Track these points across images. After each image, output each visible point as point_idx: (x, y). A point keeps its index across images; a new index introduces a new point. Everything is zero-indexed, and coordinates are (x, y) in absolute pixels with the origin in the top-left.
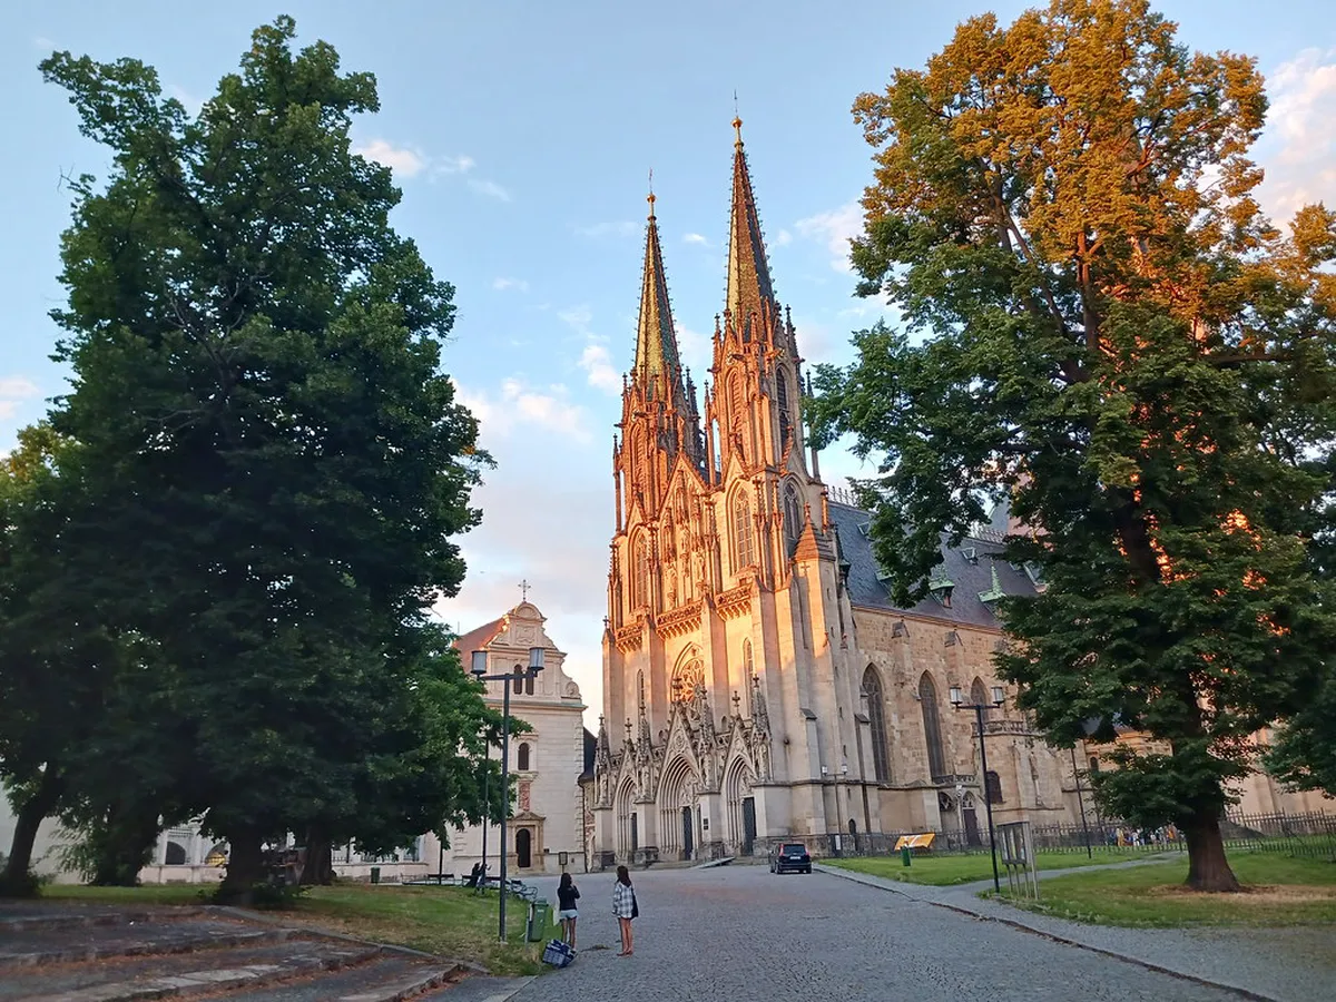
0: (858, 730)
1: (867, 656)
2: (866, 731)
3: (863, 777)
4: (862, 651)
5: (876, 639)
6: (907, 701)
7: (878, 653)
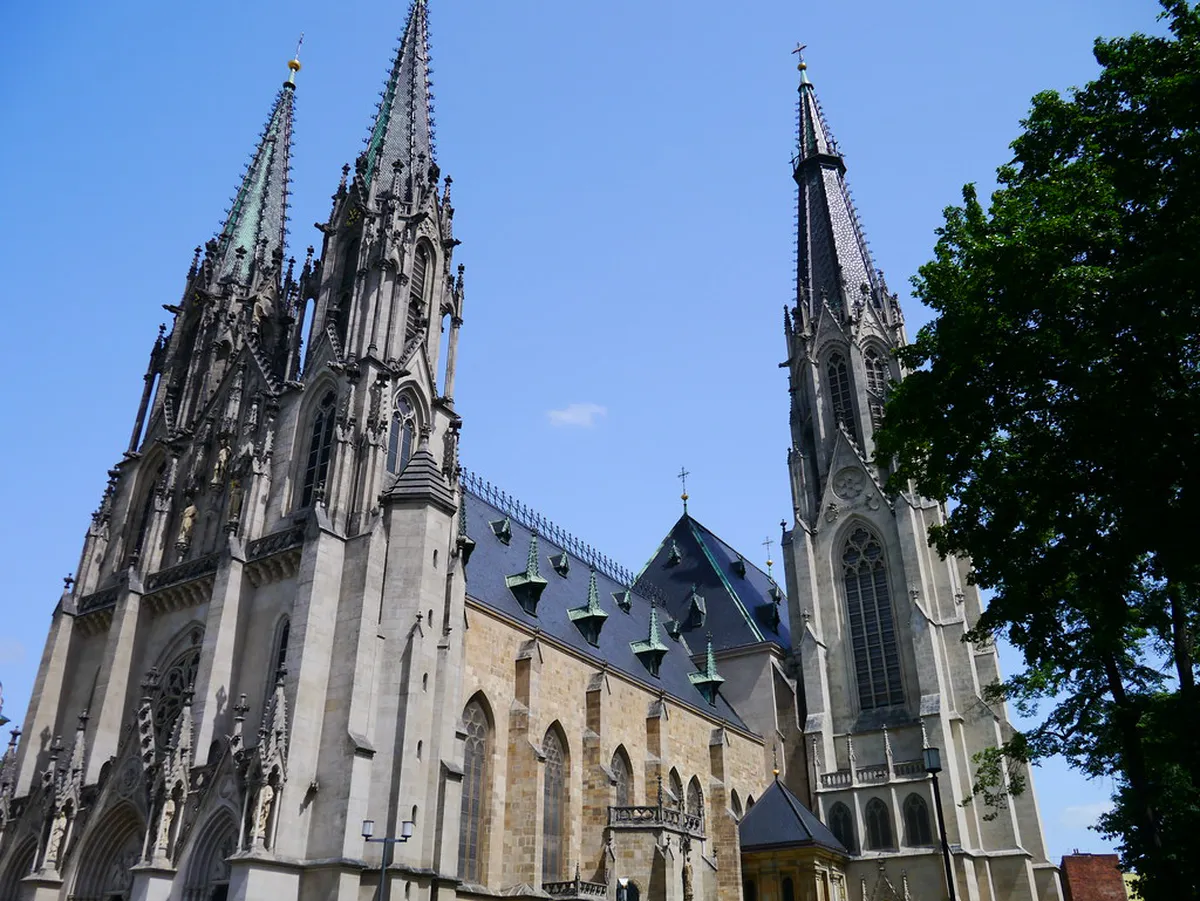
0: (442, 786)
1: (475, 679)
2: (454, 789)
3: (437, 866)
4: (469, 670)
5: (494, 658)
6: (524, 758)
7: (493, 679)
